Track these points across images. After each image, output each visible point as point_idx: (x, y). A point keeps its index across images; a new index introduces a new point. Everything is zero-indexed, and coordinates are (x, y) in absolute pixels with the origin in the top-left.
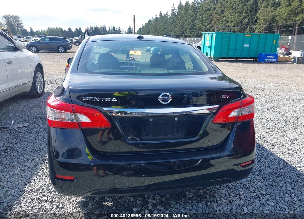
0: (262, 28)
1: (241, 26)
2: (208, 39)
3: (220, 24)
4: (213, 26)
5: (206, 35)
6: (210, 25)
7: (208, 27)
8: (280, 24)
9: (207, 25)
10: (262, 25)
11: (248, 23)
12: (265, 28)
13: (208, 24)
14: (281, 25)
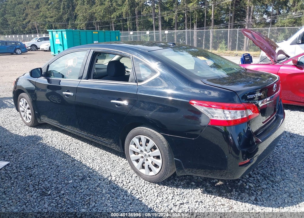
0: (83, 25)
1: (62, 22)
2: (58, 37)
3: (38, 19)
4: (30, 21)
5: (53, 32)
6: (27, 20)
7: (24, 23)
8: (98, 20)
9: (22, 20)
10: (82, 21)
11: (68, 20)
12: (86, 24)
13: (25, 19)
14: (99, 22)
